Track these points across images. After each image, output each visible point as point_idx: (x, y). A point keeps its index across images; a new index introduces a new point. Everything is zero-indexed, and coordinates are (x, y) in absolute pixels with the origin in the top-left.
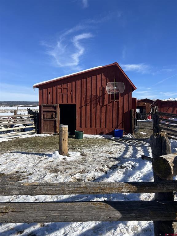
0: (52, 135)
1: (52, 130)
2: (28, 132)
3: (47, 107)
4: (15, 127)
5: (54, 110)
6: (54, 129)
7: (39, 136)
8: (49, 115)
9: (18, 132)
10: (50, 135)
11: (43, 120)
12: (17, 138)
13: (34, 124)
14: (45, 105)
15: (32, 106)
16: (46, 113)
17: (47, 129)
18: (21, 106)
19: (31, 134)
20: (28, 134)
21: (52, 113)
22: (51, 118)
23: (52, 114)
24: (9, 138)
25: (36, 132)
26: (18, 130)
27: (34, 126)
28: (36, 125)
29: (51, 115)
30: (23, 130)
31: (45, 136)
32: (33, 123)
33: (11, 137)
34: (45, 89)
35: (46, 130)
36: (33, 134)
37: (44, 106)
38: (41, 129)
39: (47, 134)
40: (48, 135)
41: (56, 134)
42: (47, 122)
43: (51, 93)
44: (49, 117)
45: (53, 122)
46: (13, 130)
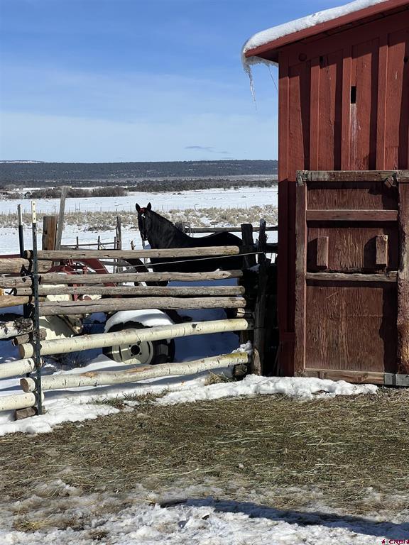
0: (374, 388)
1: (372, 352)
2: (210, 363)
3: (334, 194)
4: (118, 328)
5: (383, 214)
6: (379, 345)
7: (280, 394)
8: (351, 249)
9: (134, 361)
10: (360, 389)
11: (310, 282)
12: (146, 403)
13: (241, 312)
14: (324, 176)
15: (95, 194)
16: (324, 235)
17: (333, 348)
18: (30, 190)
19: (224, 381)
20: (203, 380)
21: (368, 234)
22: (365, 271)
23: (373, 241)
24: (95, 397)
25: (257, 364)
26: (135, 350)
27: (242, 325)
28: (257, 315)
29: (359, 250)
30: (166, 352)
31: (322, 396)
32: (240, 301)
33: (104, 397)
34: (323, 63)
35: (324, 353)
36: (240, 378)
37: (313, 185)
38: (294, 344)
39: (336, 378)
40: (345, 388)
41: (399, 382)
42: (336, 299)
43: (365, 93)
44: (347, 262)
45: (377, 298)
46: (106, 352)
